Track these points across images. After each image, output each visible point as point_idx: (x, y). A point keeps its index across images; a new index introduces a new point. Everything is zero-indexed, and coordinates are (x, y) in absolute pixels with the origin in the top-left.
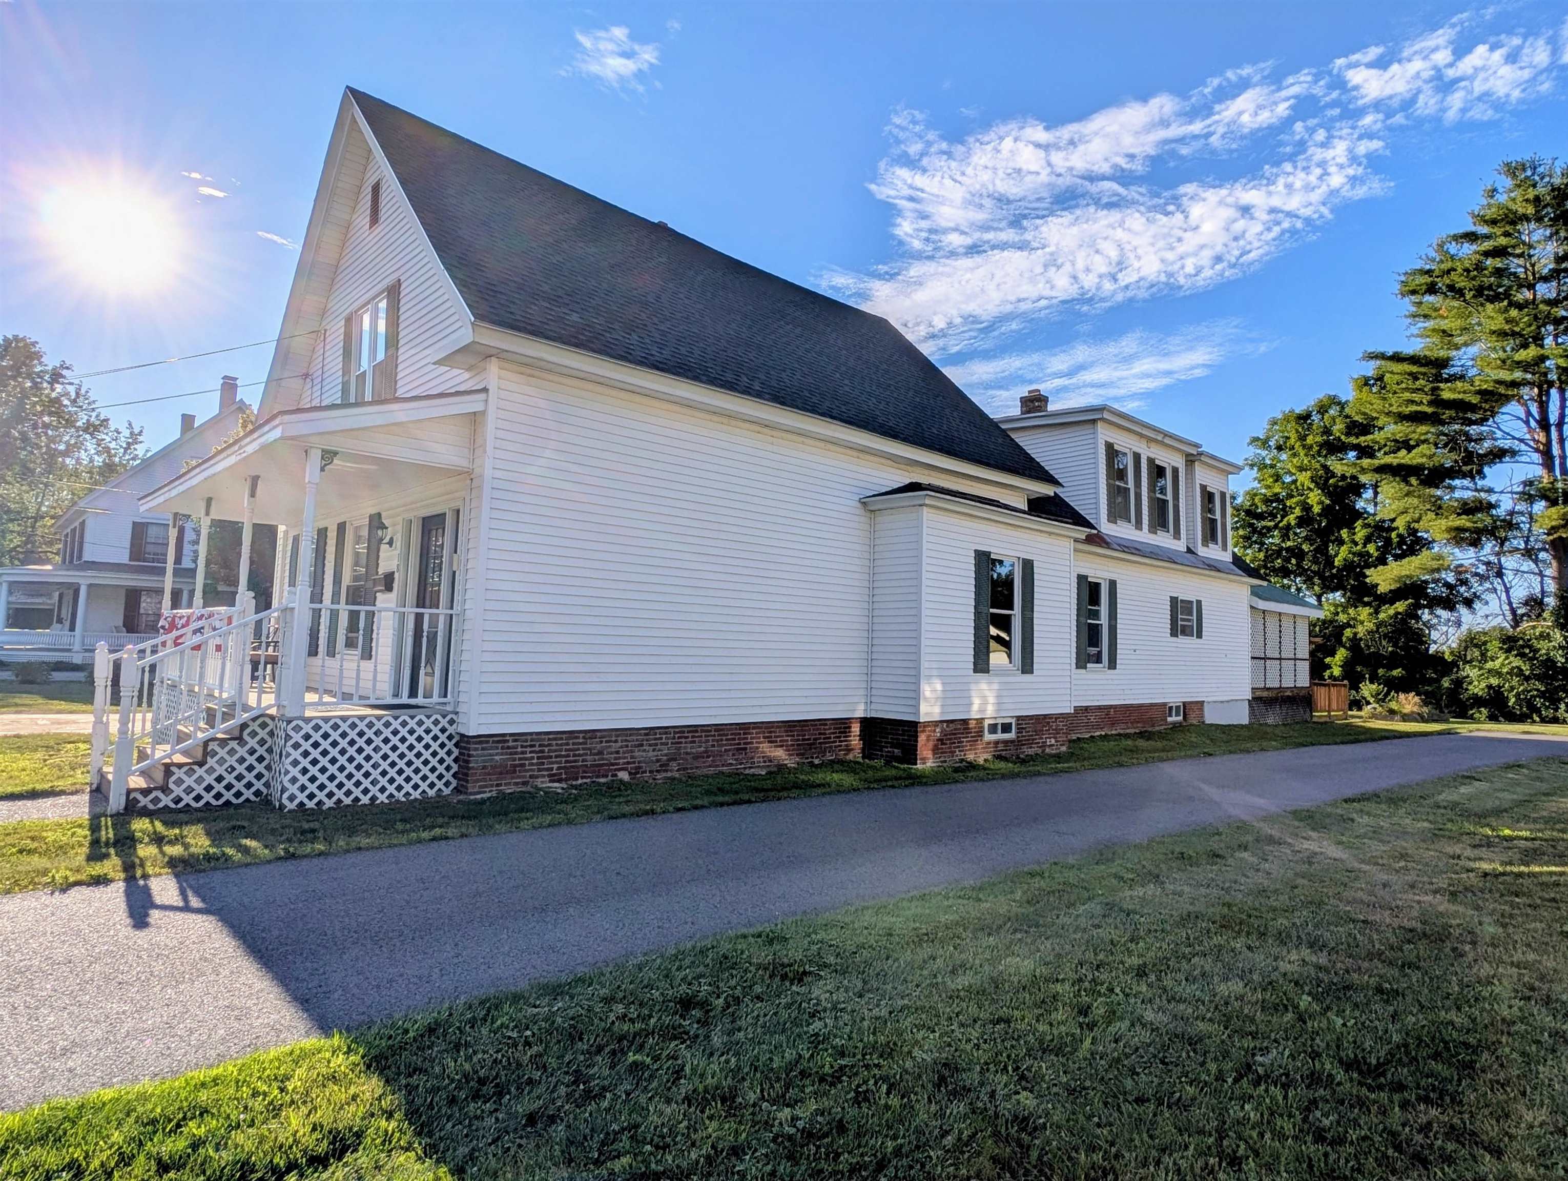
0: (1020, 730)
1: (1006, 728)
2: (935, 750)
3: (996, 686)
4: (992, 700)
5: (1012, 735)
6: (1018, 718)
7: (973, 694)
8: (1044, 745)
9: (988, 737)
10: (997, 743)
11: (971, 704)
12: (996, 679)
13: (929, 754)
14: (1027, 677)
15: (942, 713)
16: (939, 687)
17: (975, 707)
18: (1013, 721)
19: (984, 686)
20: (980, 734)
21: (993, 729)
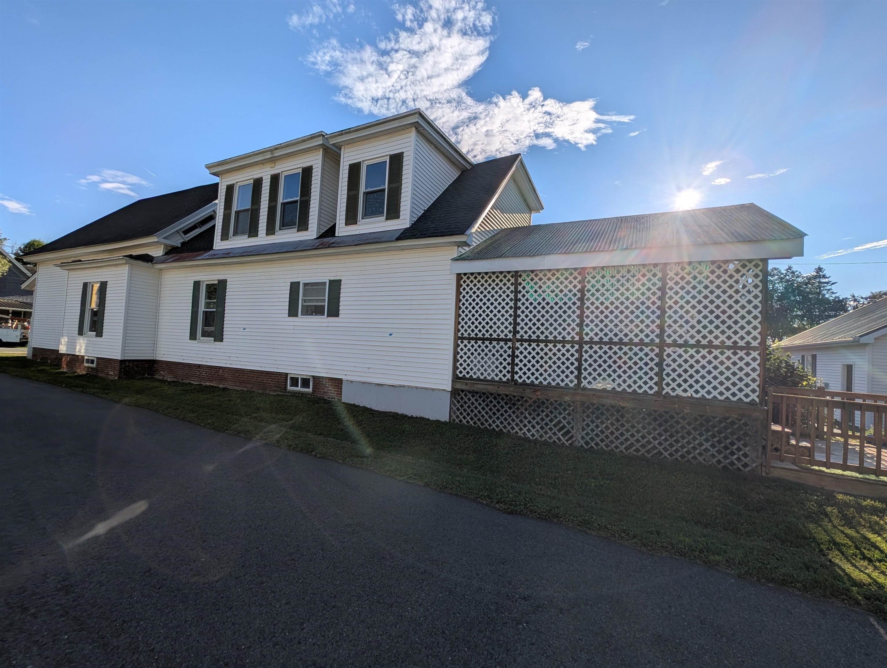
0: (98, 364)
1: (92, 362)
2: (67, 365)
3: (86, 342)
4: (83, 347)
5: (94, 365)
6: (98, 358)
7: (77, 344)
8: (108, 374)
9: (86, 365)
10: (88, 367)
11: (75, 349)
12: (86, 339)
13: (65, 366)
14: (99, 339)
15: (66, 350)
16: (66, 340)
17: (77, 350)
18: (95, 359)
19: (81, 341)
20: (83, 362)
21: (88, 361)
